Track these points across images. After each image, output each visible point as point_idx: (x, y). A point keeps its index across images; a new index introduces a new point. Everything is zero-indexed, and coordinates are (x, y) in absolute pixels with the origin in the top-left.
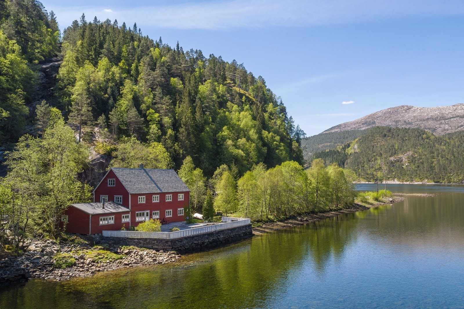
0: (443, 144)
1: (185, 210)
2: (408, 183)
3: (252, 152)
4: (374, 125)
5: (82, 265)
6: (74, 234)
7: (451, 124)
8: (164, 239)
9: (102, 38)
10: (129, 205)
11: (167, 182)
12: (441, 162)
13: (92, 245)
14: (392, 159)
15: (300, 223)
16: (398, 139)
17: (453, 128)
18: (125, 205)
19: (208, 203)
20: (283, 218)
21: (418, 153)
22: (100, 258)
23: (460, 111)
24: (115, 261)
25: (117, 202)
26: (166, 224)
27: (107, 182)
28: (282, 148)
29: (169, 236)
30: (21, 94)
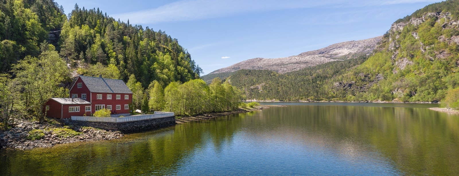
0: (284, 78)
1: (130, 106)
2: (262, 101)
3: (172, 77)
4: (239, 69)
5: (48, 138)
6: (53, 118)
7: (288, 68)
8: (112, 122)
9: (86, 16)
10: (90, 100)
11: (117, 87)
12: (284, 89)
13: (63, 126)
14: (252, 87)
15: (207, 117)
16: (255, 76)
17: (289, 70)
18: (88, 100)
19: (145, 102)
20: (195, 114)
21: (269, 84)
22: (62, 134)
23: (293, 60)
24: (73, 136)
25: (83, 98)
26: (117, 114)
27: (77, 85)
28: (189, 76)
29: (116, 120)
30: (35, 40)
